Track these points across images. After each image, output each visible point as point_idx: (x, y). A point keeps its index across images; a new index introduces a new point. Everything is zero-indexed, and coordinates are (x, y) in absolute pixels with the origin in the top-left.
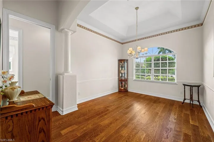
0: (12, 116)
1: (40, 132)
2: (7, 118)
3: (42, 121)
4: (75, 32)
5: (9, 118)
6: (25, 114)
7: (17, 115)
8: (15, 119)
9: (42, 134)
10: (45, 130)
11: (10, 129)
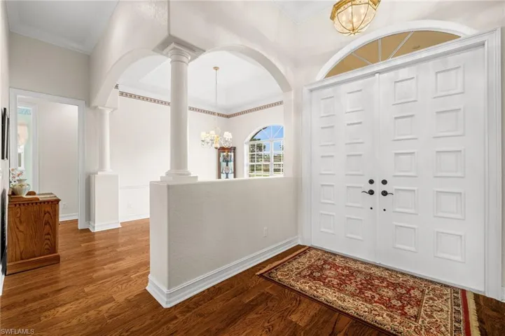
0: (20, 204)
1: (46, 224)
2: (15, 205)
3: (47, 214)
4: (115, 109)
5: (18, 206)
6: (30, 204)
7: (24, 204)
8: (22, 207)
9: (48, 226)
10: (51, 224)
11: (18, 215)
